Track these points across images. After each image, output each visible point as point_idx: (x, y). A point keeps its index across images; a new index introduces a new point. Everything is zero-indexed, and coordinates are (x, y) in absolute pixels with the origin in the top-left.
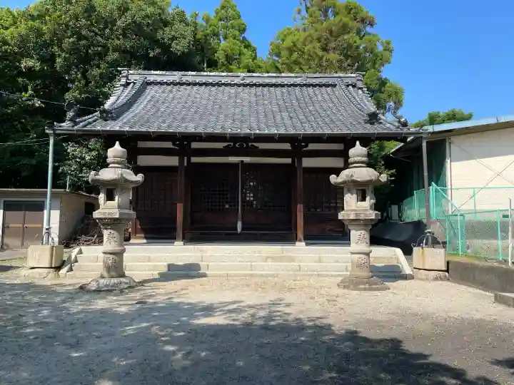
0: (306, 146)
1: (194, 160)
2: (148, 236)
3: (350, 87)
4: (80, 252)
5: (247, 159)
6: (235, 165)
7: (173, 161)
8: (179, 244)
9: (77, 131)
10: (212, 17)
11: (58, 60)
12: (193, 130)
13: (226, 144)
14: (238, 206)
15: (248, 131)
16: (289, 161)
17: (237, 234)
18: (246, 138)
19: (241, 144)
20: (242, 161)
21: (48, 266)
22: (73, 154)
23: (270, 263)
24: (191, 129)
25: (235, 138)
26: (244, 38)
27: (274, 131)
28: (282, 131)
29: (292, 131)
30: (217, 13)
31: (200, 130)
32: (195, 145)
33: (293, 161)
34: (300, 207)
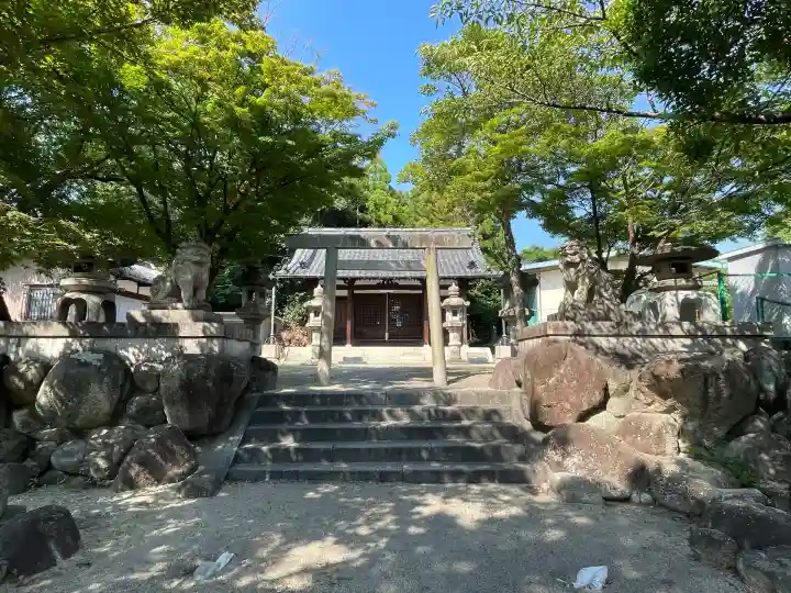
1: (356, 292)
5: (391, 291)
6: (385, 294)
7: (344, 293)
8: (349, 346)
9: (288, 276)
13: (378, 281)
14: (386, 322)
15: (392, 275)
16: (421, 292)
17: (386, 341)
18: (391, 279)
19: (388, 282)
20: (389, 292)
23: (405, 356)
25: (384, 279)
26: (390, 187)
32: (357, 283)
34: (426, 323)
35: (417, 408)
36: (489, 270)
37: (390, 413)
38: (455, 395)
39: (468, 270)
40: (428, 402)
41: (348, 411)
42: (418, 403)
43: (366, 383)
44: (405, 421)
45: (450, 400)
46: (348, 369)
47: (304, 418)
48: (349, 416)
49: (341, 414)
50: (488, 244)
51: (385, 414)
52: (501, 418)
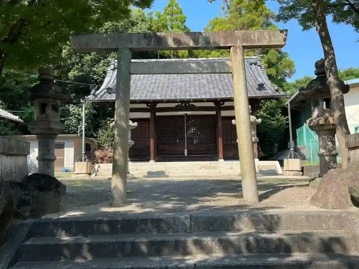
0: (223, 104)
1: (158, 114)
2: (132, 159)
3: (253, 65)
4: (99, 167)
5: (189, 113)
6: (182, 116)
7: (147, 115)
8: (152, 162)
9: (98, 100)
10: (162, 13)
11: (64, 51)
12: (159, 98)
14: (184, 141)
15: (189, 98)
16: (214, 113)
17: (184, 157)
18: (188, 101)
19: (185, 104)
20: (186, 114)
21: (85, 173)
22: (74, 113)
23: (203, 170)
24: (158, 97)
25: (182, 101)
26: (185, 27)
27: (204, 97)
28: (208, 97)
29: (213, 97)
30: (166, 10)
31: (163, 98)
32: (159, 106)
33: (217, 113)
34: (220, 140)
35: (232, 236)
36: (277, 91)
37: (197, 243)
38: (279, 218)
39: (258, 91)
40: (245, 227)
41: (142, 242)
42: (232, 229)
43: (167, 200)
44: (218, 254)
45: (272, 223)
46: (151, 183)
47: (85, 252)
48: (144, 248)
49: (135, 246)
50: (273, 71)
51: (192, 247)
52: (345, 248)
